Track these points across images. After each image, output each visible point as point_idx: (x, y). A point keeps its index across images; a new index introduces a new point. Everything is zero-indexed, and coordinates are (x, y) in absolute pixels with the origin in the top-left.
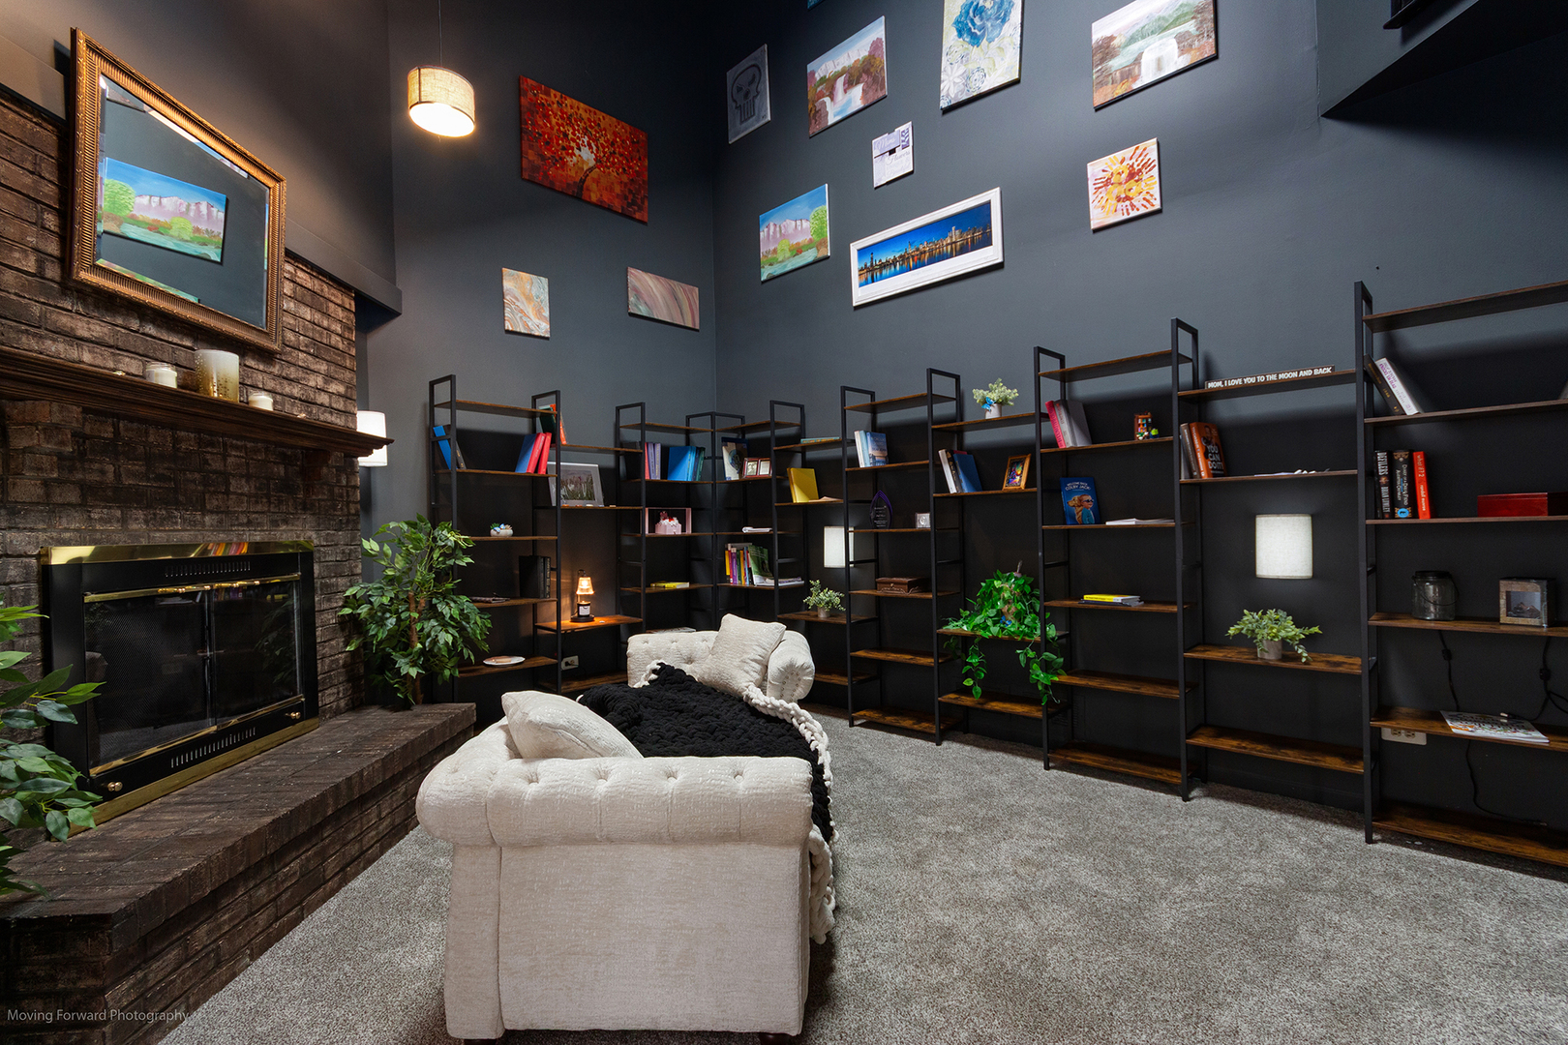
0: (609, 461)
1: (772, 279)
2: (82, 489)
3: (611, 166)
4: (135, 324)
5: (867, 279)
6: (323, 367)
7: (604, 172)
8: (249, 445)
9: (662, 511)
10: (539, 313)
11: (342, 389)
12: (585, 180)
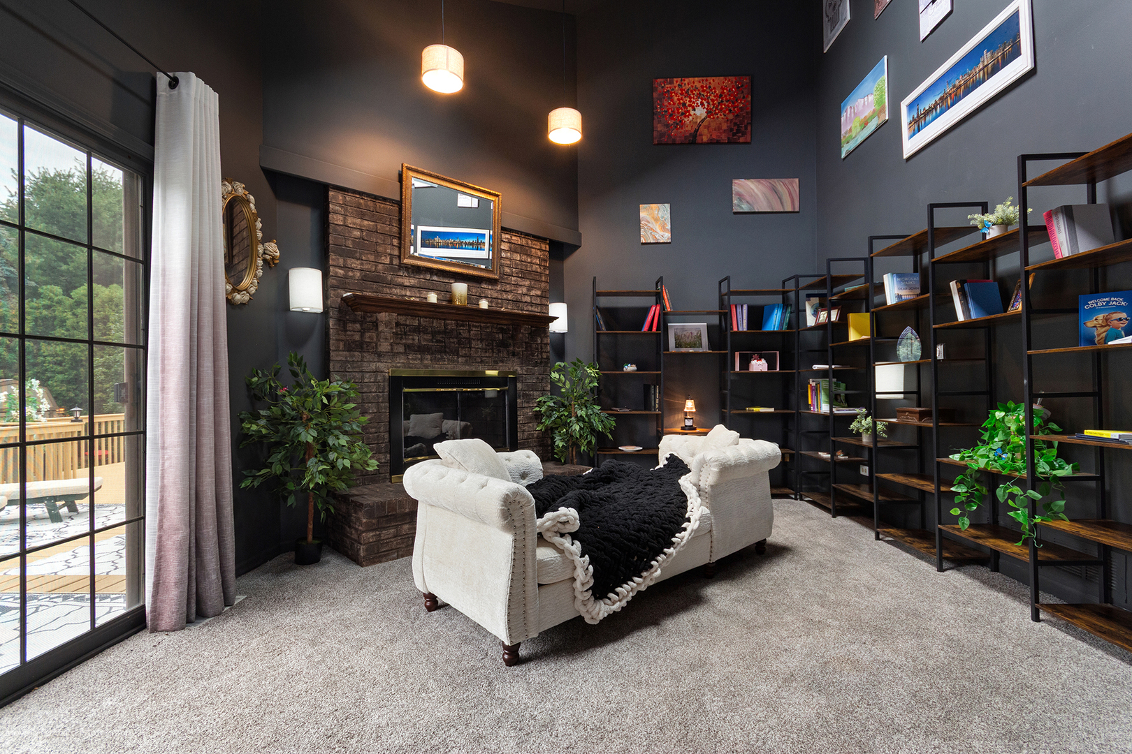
0: (715, 320)
1: (850, 154)
2: (405, 347)
3: (719, 112)
4: (428, 277)
5: (914, 130)
6: (527, 283)
7: (714, 118)
8: (482, 325)
9: (754, 354)
10: (663, 228)
11: (539, 293)
12: (698, 130)
